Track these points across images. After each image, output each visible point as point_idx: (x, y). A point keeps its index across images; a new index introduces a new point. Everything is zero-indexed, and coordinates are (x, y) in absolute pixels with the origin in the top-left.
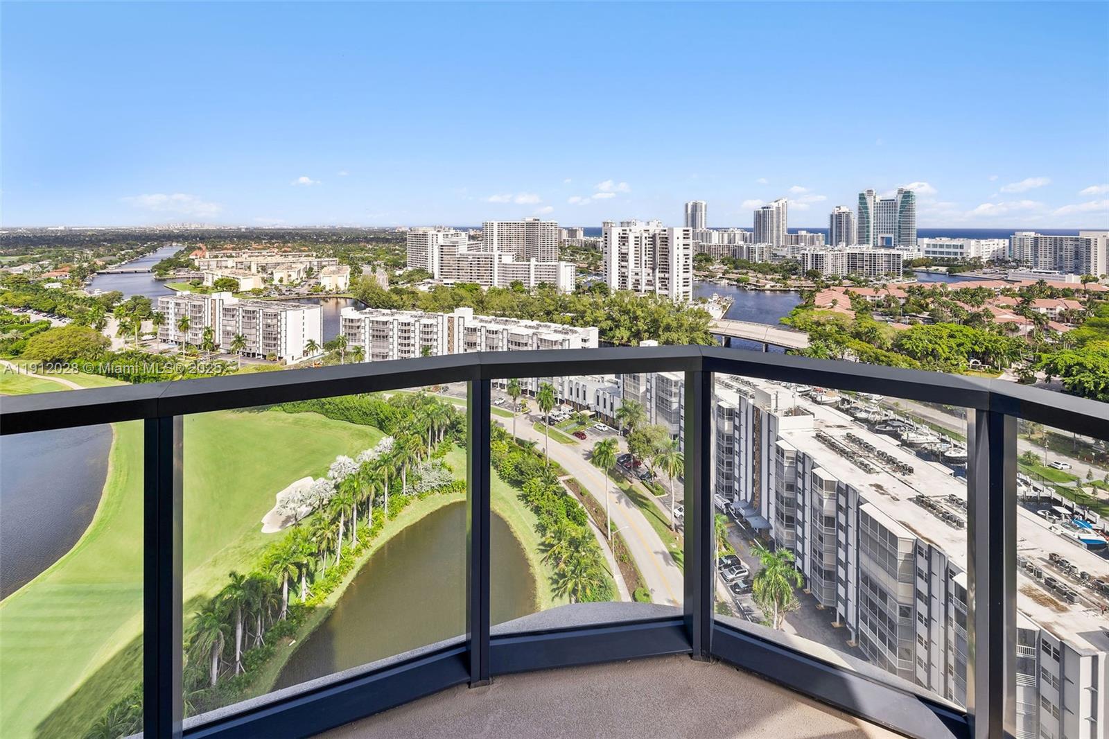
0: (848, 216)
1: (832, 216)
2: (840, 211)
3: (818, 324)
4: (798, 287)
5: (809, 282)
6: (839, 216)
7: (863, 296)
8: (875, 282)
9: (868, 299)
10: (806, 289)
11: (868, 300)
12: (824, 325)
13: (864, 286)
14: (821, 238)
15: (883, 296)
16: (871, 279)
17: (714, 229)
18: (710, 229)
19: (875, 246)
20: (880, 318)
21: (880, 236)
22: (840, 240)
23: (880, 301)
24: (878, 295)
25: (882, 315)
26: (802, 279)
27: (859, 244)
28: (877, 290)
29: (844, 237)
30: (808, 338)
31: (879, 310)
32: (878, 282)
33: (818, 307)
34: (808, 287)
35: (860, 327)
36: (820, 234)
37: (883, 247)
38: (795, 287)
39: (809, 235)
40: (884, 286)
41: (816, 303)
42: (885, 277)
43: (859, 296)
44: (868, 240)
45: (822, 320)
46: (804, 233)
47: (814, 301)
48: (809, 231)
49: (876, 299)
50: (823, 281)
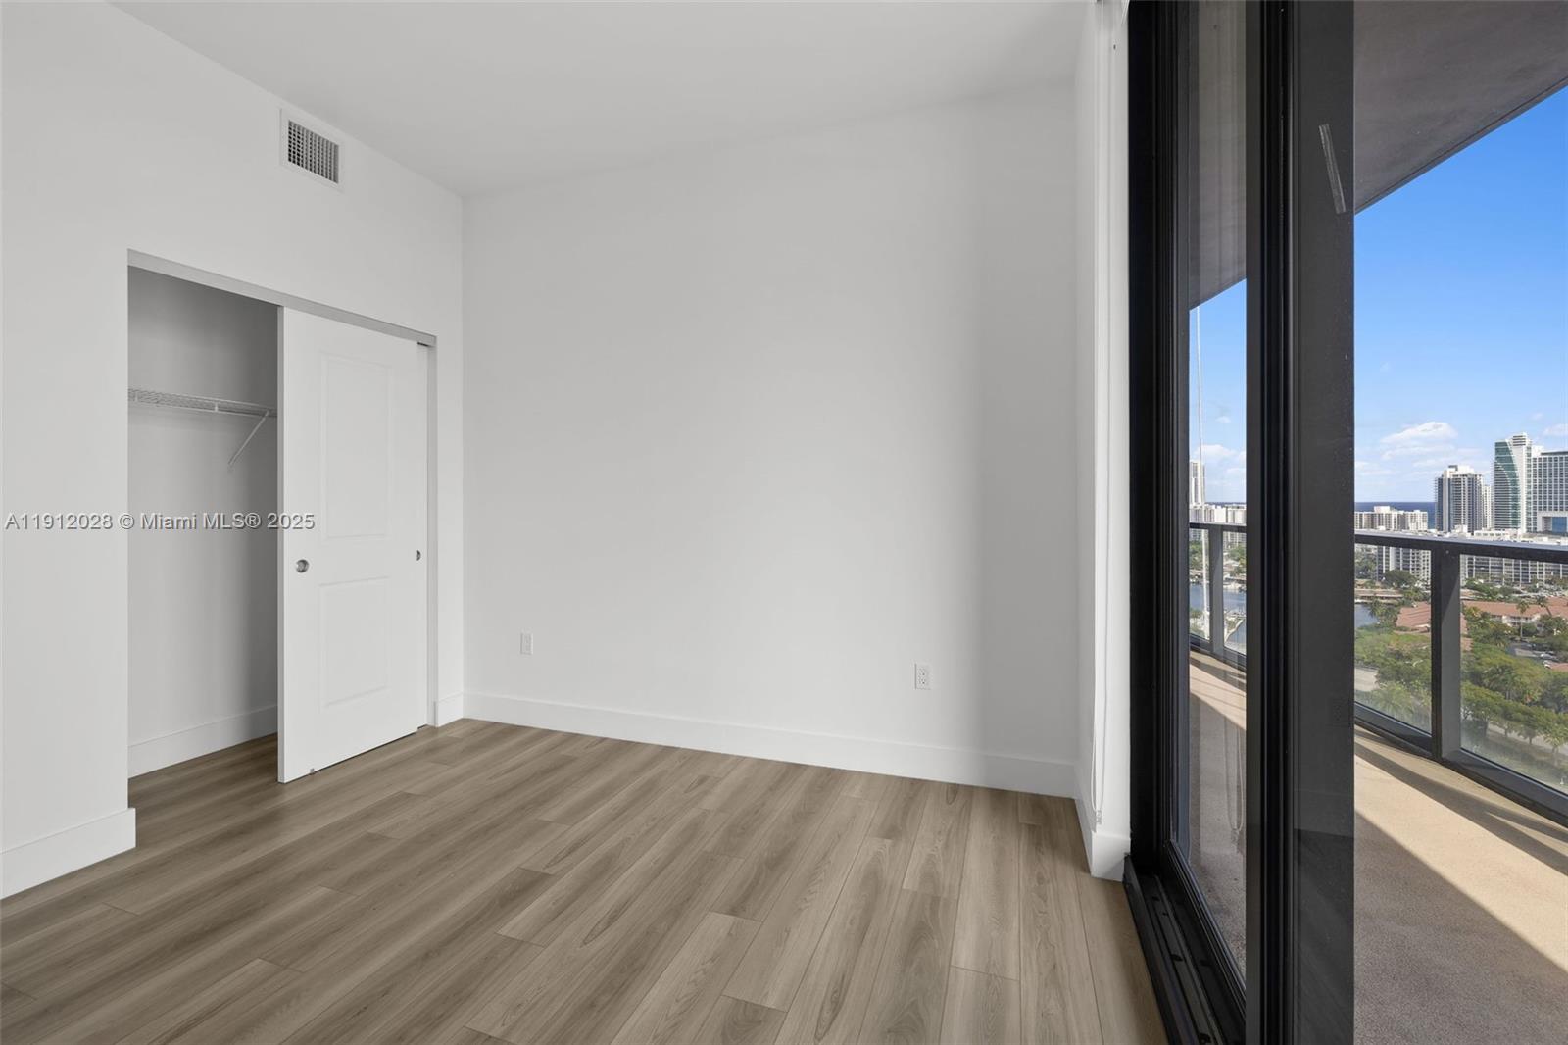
0: (1473, 481)
1: (1440, 482)
2: (1457, 473)
3: (1398, 655)
4: (1369, 598)
5: (1391, 590)
6: (1456, 482)
7: (1494, 616)
8: (1525, 593)
9: (1506, 620)
10: (1383, 601)
11: (1505, 622)
12: (1409, 658)
13: (1501, 600)
14: (1419, 519)
15: (1537, 617)
16: (1518, 589)
17: (1217, 504)
18: (1211, 504)
19: (1532, 531)
20: (1529, 653)
21: (1540, 515)
22: (1458, 522)
23: (1531, 626)
24: (1524, 615)
25: (1533, 649)
26: (1378, 584)
27: (1497, 528)
28: (1523, 607)
29: (1465, 517)
30: (1376, 677)
31: (1528, 640)
32: (1531, 595)
33: (1401, 629)
34: (1386, 598)
35: (1480, 664)
36: (1417, 512)
37: (1546, 533)
38: (1362, 598)
39: (1395, 513)
40: (1541, 601)
41: (1398, 623)
42: (1548, 586)
43: (1484, 615)
44: (1516, 523)
45: (1406, 649)
46: (1385, 510)
47: (1396, 619)
48: (1395, 506)
49: (1523, 621)
50: (1417, 590)
